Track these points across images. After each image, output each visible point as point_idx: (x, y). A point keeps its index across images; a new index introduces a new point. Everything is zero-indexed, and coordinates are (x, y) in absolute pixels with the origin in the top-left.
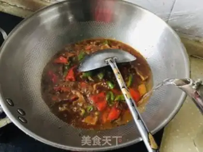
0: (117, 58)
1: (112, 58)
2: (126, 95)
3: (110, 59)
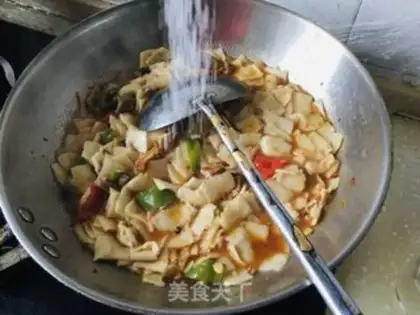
0: (213, 95)
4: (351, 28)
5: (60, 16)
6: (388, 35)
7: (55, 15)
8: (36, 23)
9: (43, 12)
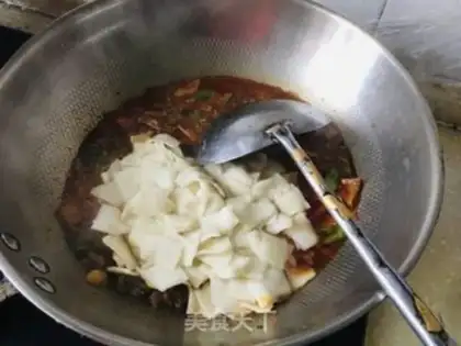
0: (291, 124)
1: (281, 124)
2: (337, 210)
3: (278, 127)
4: (377, 24)
5: (37, 12)
6: (418, 31)
7: (32, 11)
8: (8, 20)
9: (18, 8)
